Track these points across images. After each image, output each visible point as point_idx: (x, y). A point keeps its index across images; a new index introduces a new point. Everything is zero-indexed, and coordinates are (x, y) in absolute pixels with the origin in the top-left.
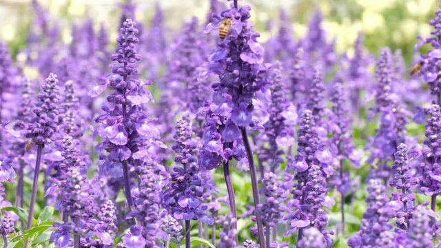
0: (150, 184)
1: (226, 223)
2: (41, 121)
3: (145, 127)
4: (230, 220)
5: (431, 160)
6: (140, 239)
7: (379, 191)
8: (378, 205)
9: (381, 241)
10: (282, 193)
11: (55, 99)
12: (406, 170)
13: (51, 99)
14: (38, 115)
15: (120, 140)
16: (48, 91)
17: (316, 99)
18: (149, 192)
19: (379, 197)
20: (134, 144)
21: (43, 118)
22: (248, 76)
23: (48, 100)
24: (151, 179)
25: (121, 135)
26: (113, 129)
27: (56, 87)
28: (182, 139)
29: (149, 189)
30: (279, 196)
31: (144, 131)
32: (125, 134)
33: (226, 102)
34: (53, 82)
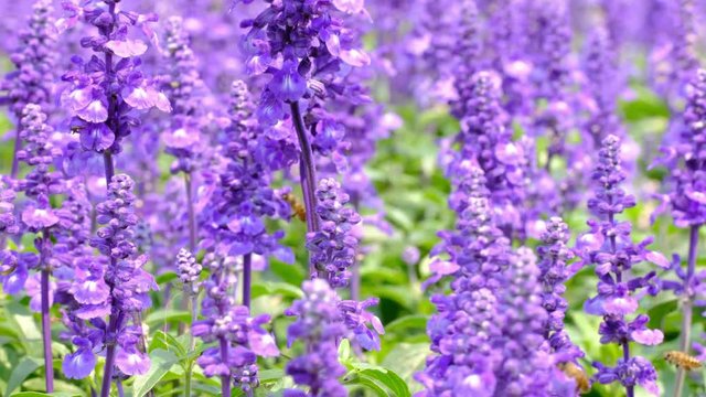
0: (121, 192)
1: (215, 264)
2: (23, 76)
3: (139, 93)
4: (223, 260)
5: (692, 164)
6: (99, 286)
7: (483, 217)
8: (481, 242)
9: (472, 306)
10: (348, 215)
11: (47, 42)
12: (615, 182)
13: (41, 39)
14: (19, 66)
15: (93, 114)
16: (36, 25)
17: (556, 54)
18: (119, 206)
19: (483, 229)
20: (123, 121)
21: (26, 72)
22: (300, 10)
23: (34, 42)
24: (123, 184)
25: (97, 106)
26: (84, 95)
27: (50, 19)
28: (240, 115)
29: (118, 200)
30: (344, 220)
31: (136, 101)
32: (103, 105)
33: (260, 54)
34: (43, 11)
